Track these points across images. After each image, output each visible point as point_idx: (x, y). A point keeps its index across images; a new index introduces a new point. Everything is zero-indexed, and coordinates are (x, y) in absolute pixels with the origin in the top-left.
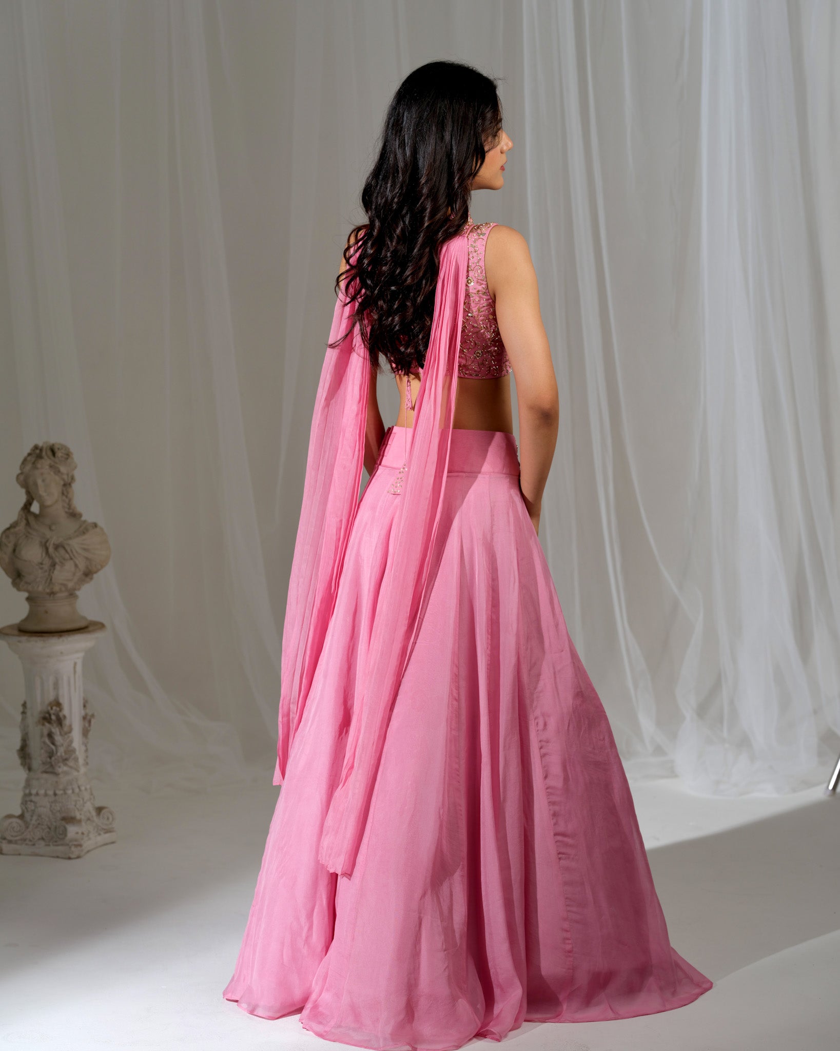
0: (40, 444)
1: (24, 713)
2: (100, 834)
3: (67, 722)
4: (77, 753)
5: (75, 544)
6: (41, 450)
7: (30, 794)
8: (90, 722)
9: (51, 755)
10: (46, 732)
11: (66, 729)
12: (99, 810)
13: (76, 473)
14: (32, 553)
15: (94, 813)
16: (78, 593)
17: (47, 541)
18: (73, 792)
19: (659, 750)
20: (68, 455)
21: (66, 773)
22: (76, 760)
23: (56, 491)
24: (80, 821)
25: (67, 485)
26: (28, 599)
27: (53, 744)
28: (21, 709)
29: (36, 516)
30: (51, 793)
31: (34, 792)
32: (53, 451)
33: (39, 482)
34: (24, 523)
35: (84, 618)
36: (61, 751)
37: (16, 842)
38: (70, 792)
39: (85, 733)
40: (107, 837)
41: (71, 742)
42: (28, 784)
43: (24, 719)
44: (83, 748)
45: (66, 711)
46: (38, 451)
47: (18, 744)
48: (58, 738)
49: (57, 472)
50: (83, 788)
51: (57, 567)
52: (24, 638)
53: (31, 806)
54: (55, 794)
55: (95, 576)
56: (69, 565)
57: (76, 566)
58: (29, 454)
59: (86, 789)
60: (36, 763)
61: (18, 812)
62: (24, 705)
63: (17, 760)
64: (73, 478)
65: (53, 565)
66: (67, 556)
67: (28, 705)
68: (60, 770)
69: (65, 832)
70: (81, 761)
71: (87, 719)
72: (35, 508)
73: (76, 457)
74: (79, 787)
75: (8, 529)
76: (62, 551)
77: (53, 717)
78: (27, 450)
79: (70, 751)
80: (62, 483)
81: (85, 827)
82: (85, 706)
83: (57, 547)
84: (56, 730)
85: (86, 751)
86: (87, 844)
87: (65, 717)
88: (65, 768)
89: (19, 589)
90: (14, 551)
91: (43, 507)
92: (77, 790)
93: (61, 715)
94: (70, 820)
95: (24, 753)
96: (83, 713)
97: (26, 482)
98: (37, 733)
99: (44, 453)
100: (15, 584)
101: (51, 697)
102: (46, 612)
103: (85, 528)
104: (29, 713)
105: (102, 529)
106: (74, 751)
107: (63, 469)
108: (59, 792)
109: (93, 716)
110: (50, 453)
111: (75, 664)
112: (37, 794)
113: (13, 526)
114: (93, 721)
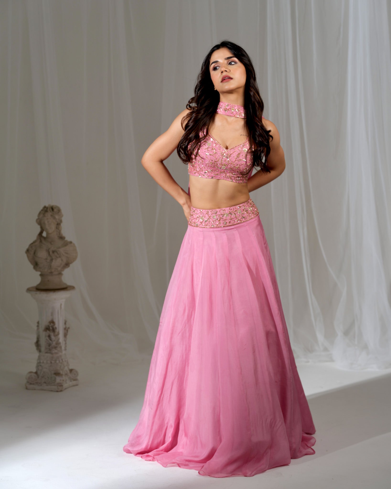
0: (47, 205)
1: (38, 326)
2: (71, 381)
3: (57, 331)
4: (62, 344)
5: (62, 250)
6: (47, 208)
7: (40, 363)
8: (67, 331)
9: (50, 345)
10: (47, 335)
11: (56, 333)
12: (71, 371)
13: (63, 219)
14: (42, 254)
15: (69, 372)
16: (63, 272)
17: (49, 249)
18: (59, 362)
19: (326, 349)
20: (59, 210)
21: (56, 353)
22: (61, 347)
23: (53, 227)
24: (62, 375)
25: (58, 224)
26: (41, 275)
27: (51, 340)
28: (36, 324)
29: (45, 238)
30: (49, 362)
31: (42, 361)
32: (52, 208)
33: (46, 222)
34: (39, 241)
35: (65, 284)
36: (54, 343)
37: (33, 384)
38: (58, 362)
39: (65, 335)
40: (74, 383)
41: (59, 339)
42: (39, 358)
43: (38, 329)
44: (64, 342)
45: (56, 325)
46: (46, 209)
47: (35, 340)
48: (53, 337)
49: (54, 218)
50: (64, 360)
51: (54, 261)
52: (38, 292)
53: (40, 368)
54: (51, 363)
55: (71, 265)
56: (59, 260)
57: (62, 260)
58: (42, 210)
59: (65, 361)
60: (43, 349)
61: (34, 370)
62: (38, 323)
63: (34, 348)
64: (61, 221)
65: (52, 260)
66: (58, 256)
67: (40, 323)
68: (54, 352)
69: (55, 380)
70: (63, 348)
71: (66, 330)
72: (44, 234)
73: (63, 211)
74: (62, 360)
75: (32, 244)
76: (56, 254)
77: (51, 328)
78: (41, 208)
79: (58, 343)
80: (56, 223)
81: (64, 378)
82: (65, 324)
83: (53, 252)
84: (52, 334)
85: (66, 344)
86: (65, 385)
87: (56, 328)
88: (56, 351)
89: (36, 270)
90: (34, 253)
91: (48, 234)
92: (61, 361)
93: (54, 327)
94: (57, 374)
95: (38, 344)
96: (64, 326)
97: (40, 222)
98: (43, 336)
99: (48, 210)
100: (35, 268)
101: (50, 319)
102: (48, 281)
103: (67, 244)
104: (40, 326)
105: (74, 244)
106: (60, 343)
107: (57, 217)
108: (53, 362)
109: (69, 328)
110: (51, 210)
111: (61, 304)
112: (43, 362)
113: (34, 242)
114: (69, 330)
